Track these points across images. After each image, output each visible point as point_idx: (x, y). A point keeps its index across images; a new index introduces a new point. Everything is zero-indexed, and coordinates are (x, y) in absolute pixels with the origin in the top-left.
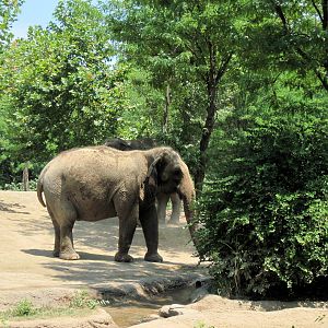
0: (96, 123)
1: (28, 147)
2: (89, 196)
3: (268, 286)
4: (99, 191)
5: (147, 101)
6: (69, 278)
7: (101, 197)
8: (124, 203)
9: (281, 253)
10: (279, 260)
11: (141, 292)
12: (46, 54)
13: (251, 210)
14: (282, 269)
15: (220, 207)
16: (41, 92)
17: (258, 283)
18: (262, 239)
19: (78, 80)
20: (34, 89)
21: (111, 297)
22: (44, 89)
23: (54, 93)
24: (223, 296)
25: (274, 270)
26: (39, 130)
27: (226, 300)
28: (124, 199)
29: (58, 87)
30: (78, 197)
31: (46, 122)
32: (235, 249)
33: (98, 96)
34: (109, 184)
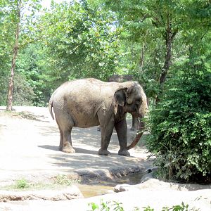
0: (100, 64)
1: (58, 80)
2: (81, 111)
3: (190, 174)
4: (88, 108)
5: (131, 51)
6: (63, 165)
7: (89, 112)
8: (105, 116)
9: (200, 152)
10: (198, 157)
11: (108, 175)
12: (62, 19)
13: (181, 123)
14: (200, 163)
15: (161, 121)
16: (65, 44)
17: (184, 172)
18: (186, 143)
19: (89, 36)
20: (61, 42)
21: (87, 178)
22: (67, 42)
23: (74, 45)
24: (160, 180)
25: (194, 163)
26: (64, 69)
27: (162, 182)
28: (104, 114)
29: (76, 41)
30: (75, 112)
31: (69, 64)
32: (169, 149)
33: (102, 47)
34: (95, 104)
